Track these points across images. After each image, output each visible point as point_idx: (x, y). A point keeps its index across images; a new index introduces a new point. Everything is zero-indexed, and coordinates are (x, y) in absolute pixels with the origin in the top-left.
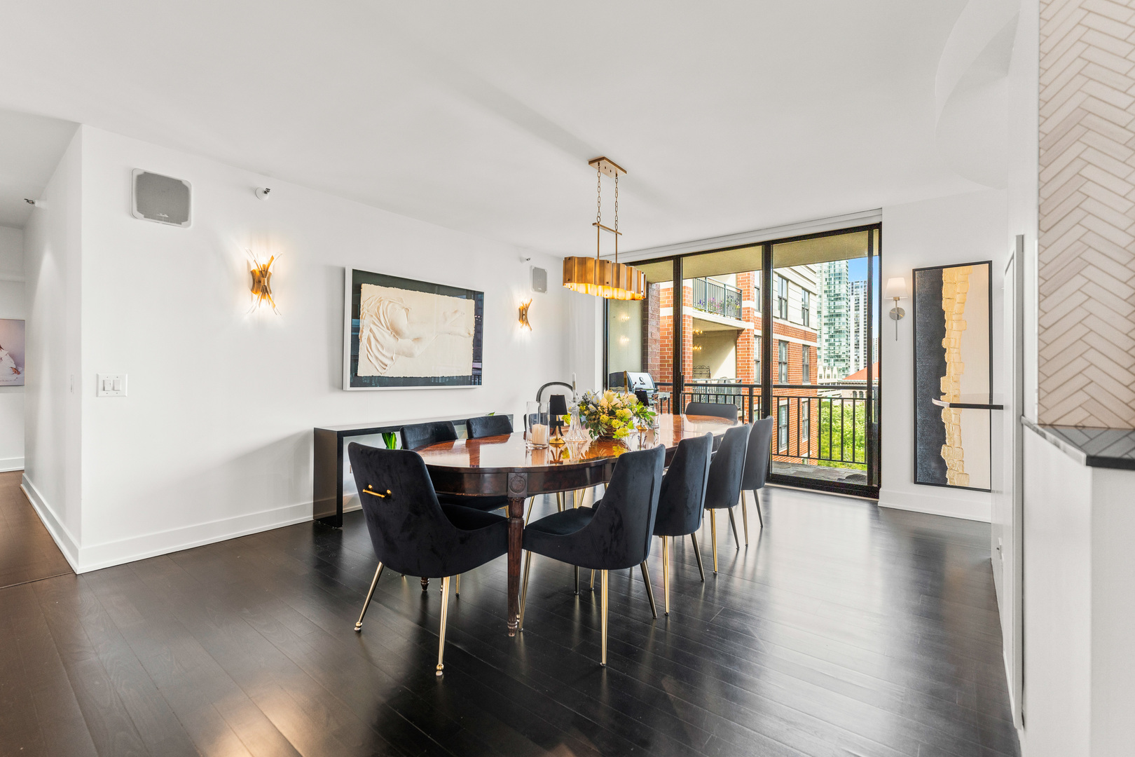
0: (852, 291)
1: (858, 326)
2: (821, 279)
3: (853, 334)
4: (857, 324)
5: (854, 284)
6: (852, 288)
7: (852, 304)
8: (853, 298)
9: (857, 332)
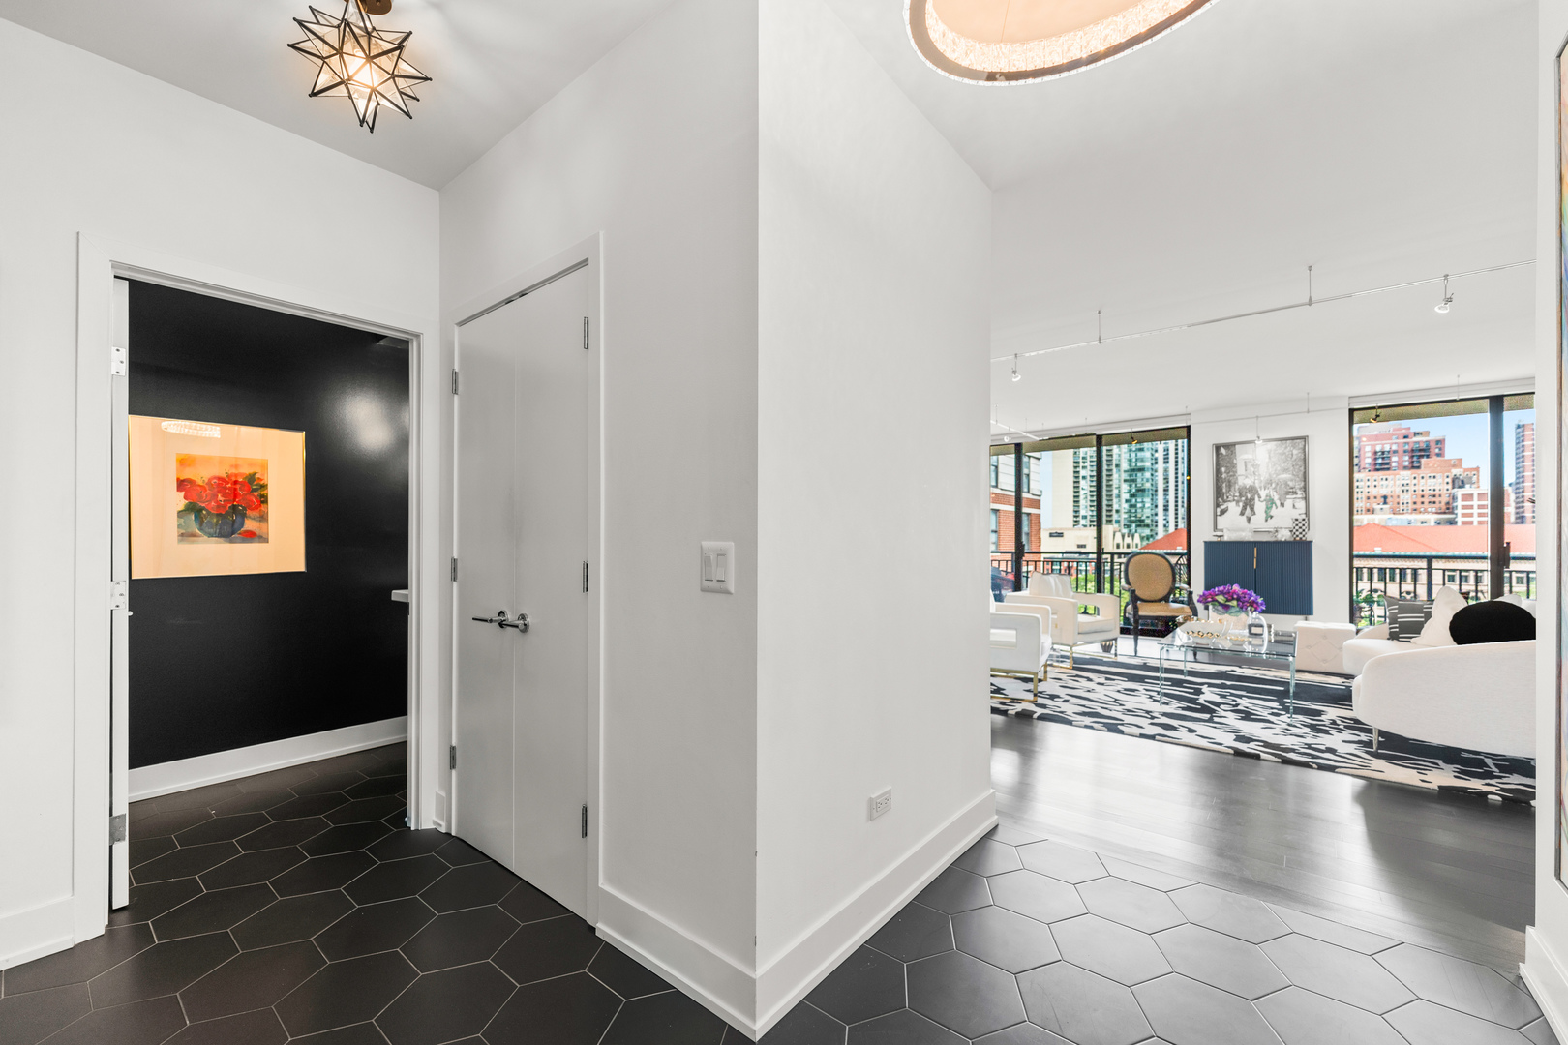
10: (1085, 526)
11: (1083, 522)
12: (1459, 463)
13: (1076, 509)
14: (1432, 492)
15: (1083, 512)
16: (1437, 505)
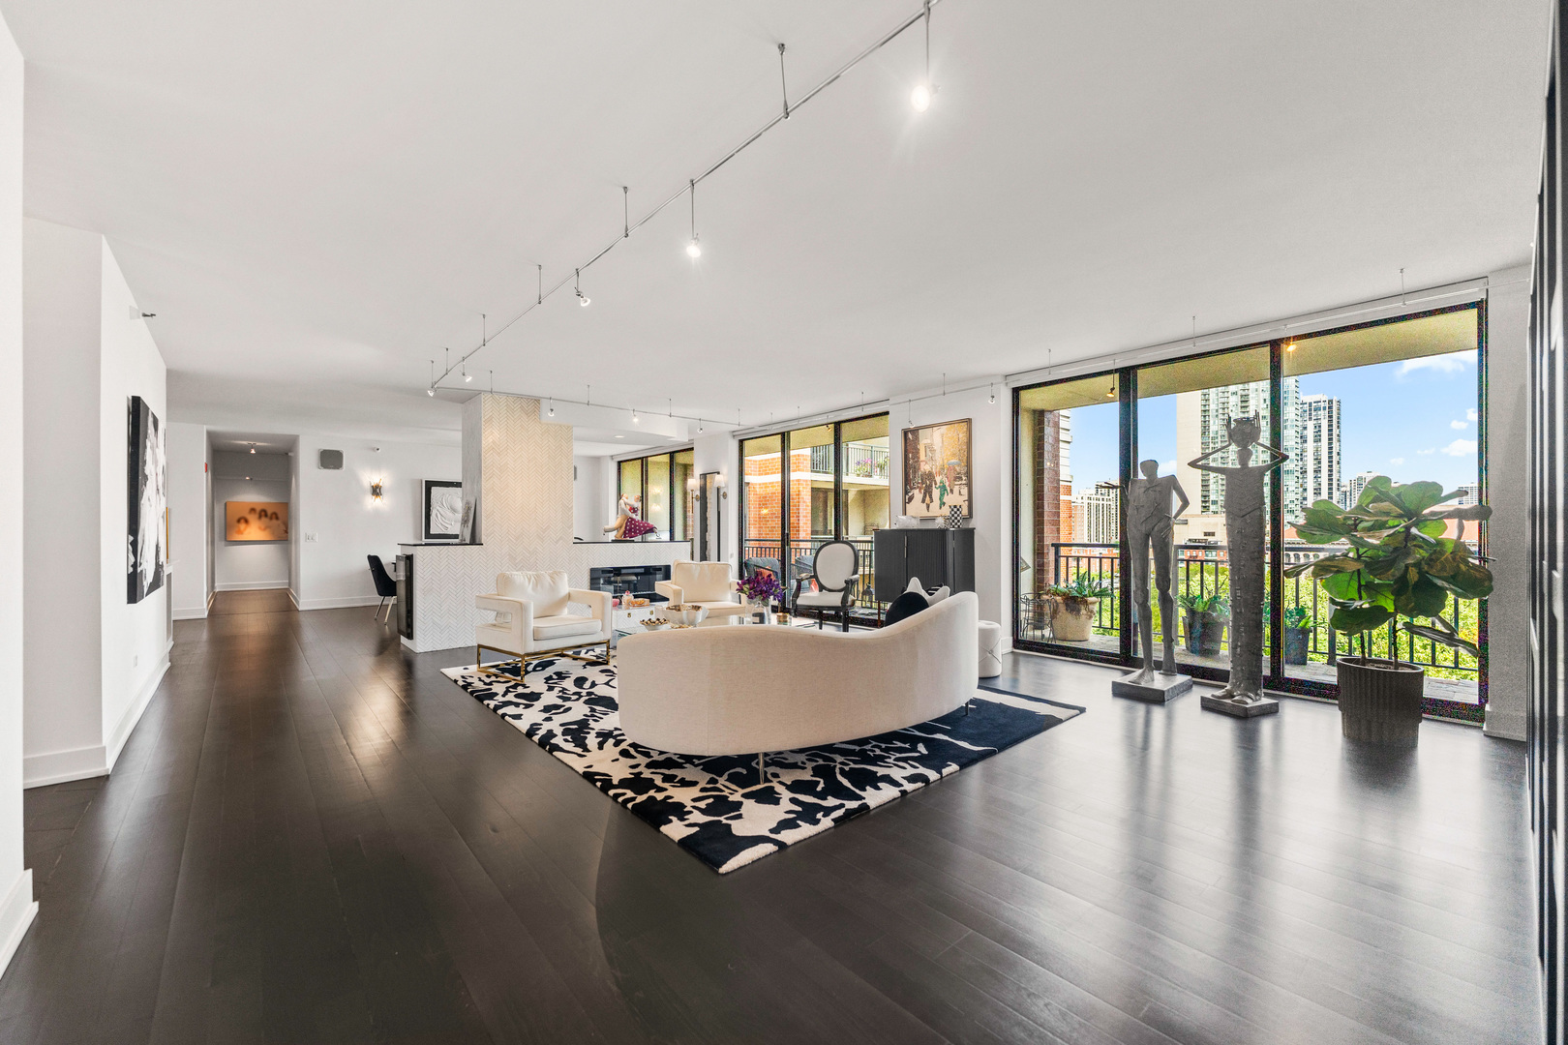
0: (1310, 414)
1: (1320, 463)
2: (1258, 401)
3: (1310, 474)
4: (1318, 461)
5: (1313, 405)
6: (1310, 410)
7: (1310, 433)
8: (1310, 425)
9: (1317, 471)
10: (1215, 513)
11: (1213, 508)
13: (1205, 493)
15: (1212, 497)
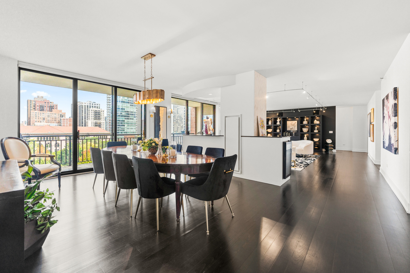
12: (61, 111)
14: (55, 118)
16: (56, 121)
